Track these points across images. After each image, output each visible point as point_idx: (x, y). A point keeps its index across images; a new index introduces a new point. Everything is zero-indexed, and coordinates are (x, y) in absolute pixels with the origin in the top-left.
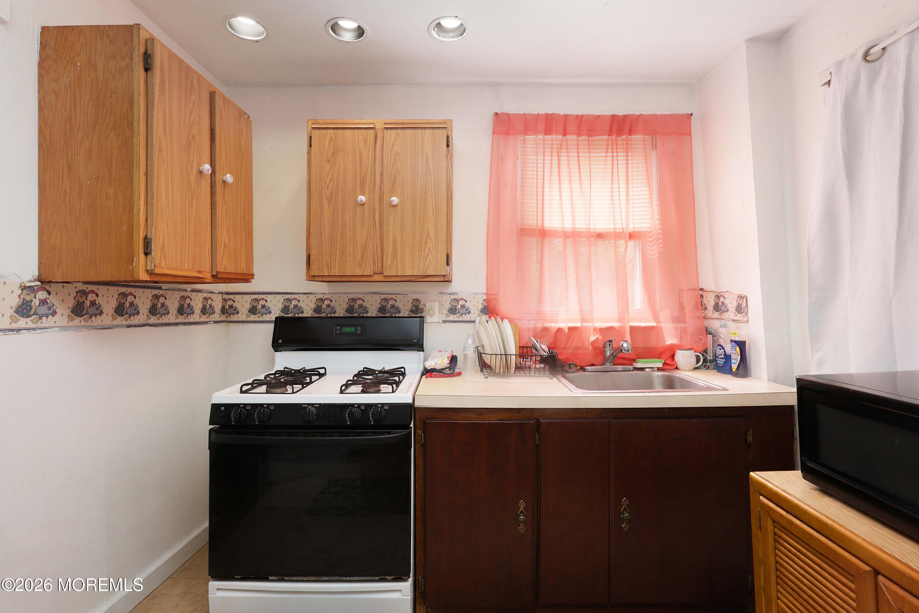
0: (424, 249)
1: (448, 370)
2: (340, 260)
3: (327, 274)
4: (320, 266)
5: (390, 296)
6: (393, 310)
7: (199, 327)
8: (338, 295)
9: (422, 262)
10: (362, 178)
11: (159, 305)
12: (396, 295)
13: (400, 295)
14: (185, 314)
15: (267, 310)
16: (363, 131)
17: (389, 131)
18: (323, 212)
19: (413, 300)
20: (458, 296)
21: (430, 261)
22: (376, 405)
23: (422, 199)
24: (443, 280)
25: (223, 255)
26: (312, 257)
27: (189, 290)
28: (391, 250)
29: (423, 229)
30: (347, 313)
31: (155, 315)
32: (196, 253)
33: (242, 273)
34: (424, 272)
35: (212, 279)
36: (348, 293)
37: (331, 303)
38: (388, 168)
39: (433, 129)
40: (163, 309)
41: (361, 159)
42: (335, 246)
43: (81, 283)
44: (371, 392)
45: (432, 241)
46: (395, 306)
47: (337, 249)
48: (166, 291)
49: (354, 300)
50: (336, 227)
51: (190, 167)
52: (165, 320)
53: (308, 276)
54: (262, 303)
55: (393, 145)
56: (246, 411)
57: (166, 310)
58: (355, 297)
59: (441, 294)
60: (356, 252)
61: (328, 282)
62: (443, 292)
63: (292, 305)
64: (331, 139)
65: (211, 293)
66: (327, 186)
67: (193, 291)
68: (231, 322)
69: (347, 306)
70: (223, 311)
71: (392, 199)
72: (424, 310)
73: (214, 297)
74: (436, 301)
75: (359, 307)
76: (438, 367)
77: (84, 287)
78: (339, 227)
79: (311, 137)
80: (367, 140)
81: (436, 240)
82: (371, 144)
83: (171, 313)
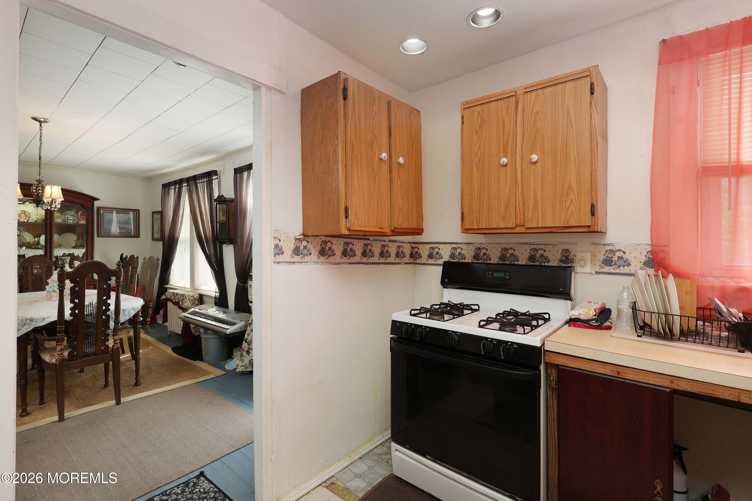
0: (566, 201)
1: (594, 322)
2: (487, 215)
3: (476, 227)
4: (471, 221)
5: (539, 247)
6: (542, 260)
7: (394, 266)
8: (493, 245)
9: (563, 214)
10: (505, 142)
11: (368, 250)
12: (545, 246)
13: (549, 246)
14: (384, 257)
15: (440, 256)
16: (505, 100)
17: (529, 94)
18: (473, 176)
19: (563, 250)
20: (615, 247)
21: (572, 212)
22: (506, 342)
23: (563, 152)
24: (588, 231)
25: (398, 215)
26: (465, 214)
27: (387, 240)
28: (531, 204)
29: (564, 181)
30: (500, 260)
31: (366, 257)
32: (379, 215)
33: (413, 228)
34: (566, 223)
35: (392, 233)
36: (500, 243)
37: (486, 251)
38: (529, 128)
39: (574, 81)
40: (370, 253)
41: (504, 126)
42: (482, 203)
43: (324, 236)
44: (506, 330)
45: (574, 192)
46: (544, 256)
47: (485, 206)
48: (372, 241)
49: (506, 249)
50: (483, 188)
51: (373, 157)
52: (372, 260)
53: (463, 229)
54: (436, 250)
55: (533, 106)
56: (412, 329)
57: (372, 253)
58: (507, 247)
59: (593, 245)
60: (500, 208)
61: (484, 234)
62: (596, 243)
63: (457, 252)
64: (479, 114)
65: (402, 242)
66: (476, 154)
67: (390, 241)
68: (417, 264)
69: (501, 254)
70: (412, 255)
71: (532, 156)
72: (575, 261)
73: (405, 245)
74: (588, 252)
75: (510, 255)
76: (582, 317)
77: (325, 239)
78: (486, 187)
79: (463, 116)
80: (509, 107)
81: (579, 191)
82: (513, 110)
83: (375, 256)
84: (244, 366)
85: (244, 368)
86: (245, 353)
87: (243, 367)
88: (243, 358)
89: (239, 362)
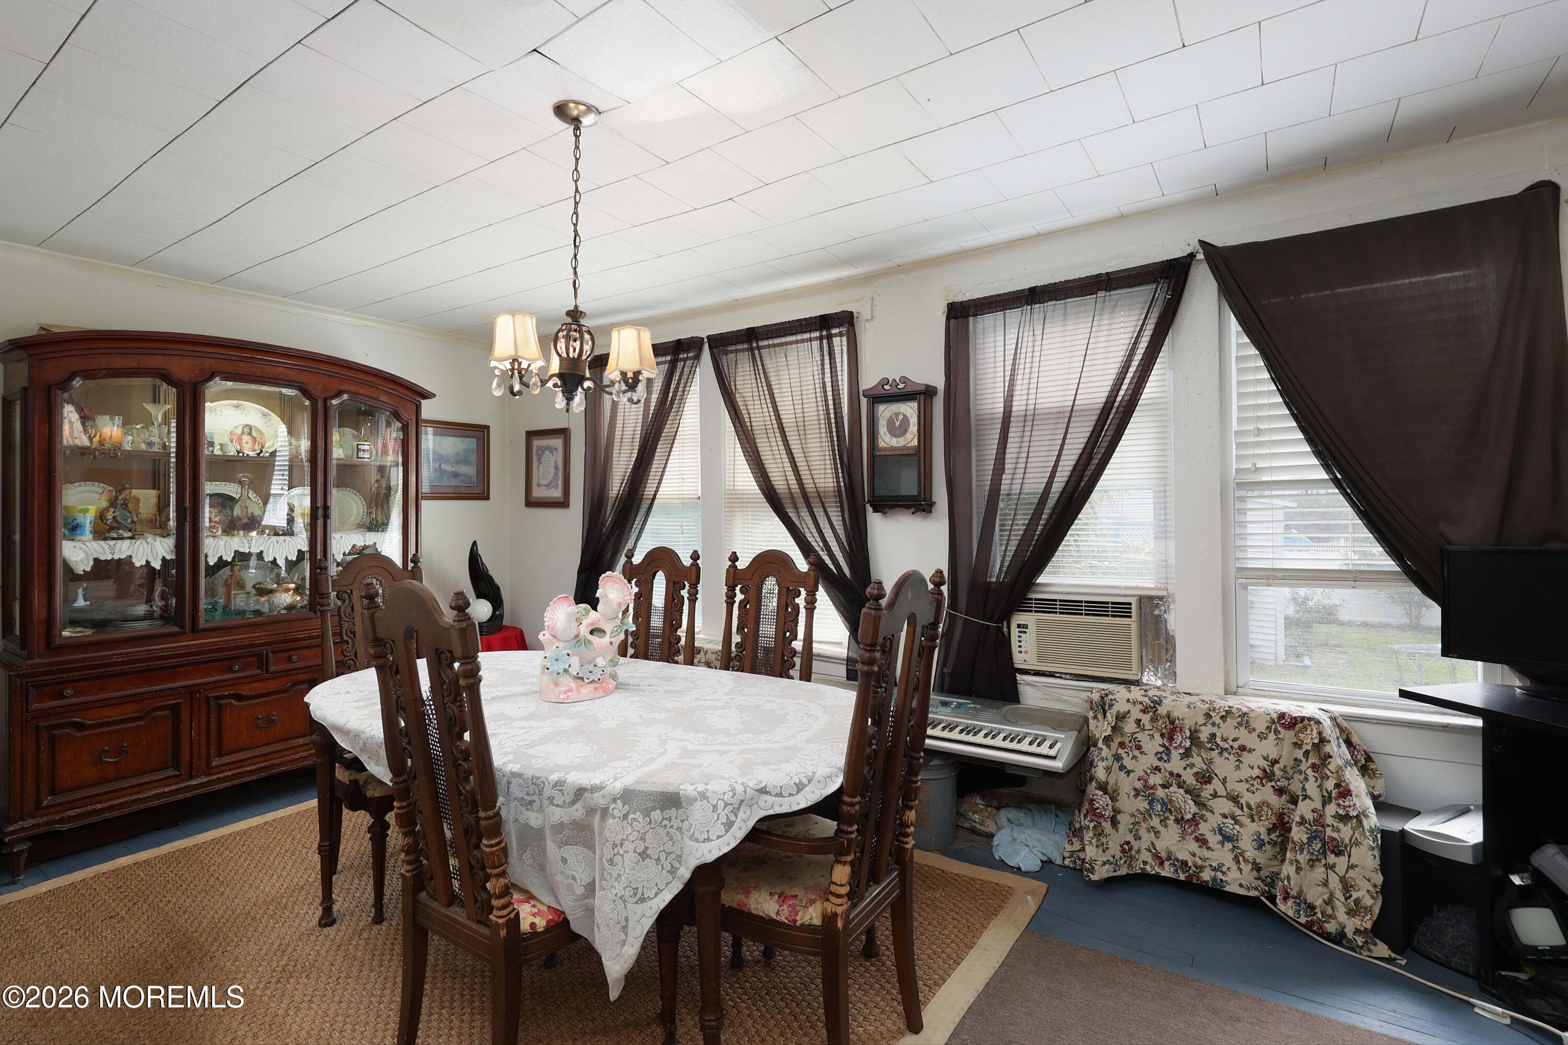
84: (1110, 864)
85: (1111, 868)
86: (1107, 825)
87: (1107, 866)
88: (1104, 840)
89: (1097, 852)
